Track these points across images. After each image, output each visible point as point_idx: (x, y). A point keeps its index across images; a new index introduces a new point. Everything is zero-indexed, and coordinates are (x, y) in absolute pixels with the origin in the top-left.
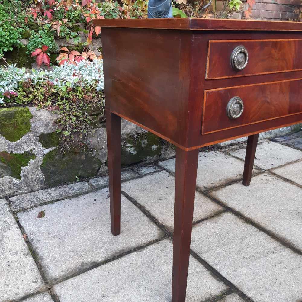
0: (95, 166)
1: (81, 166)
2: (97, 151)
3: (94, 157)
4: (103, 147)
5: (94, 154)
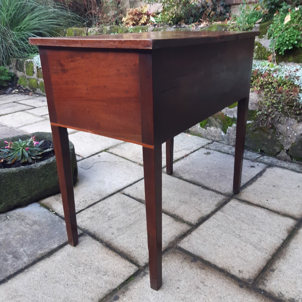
0: (276, 148)
1: (266, 143)
2: (283, 137)
3: (278, 141)
4: (290, 136)
5: (280, 138)
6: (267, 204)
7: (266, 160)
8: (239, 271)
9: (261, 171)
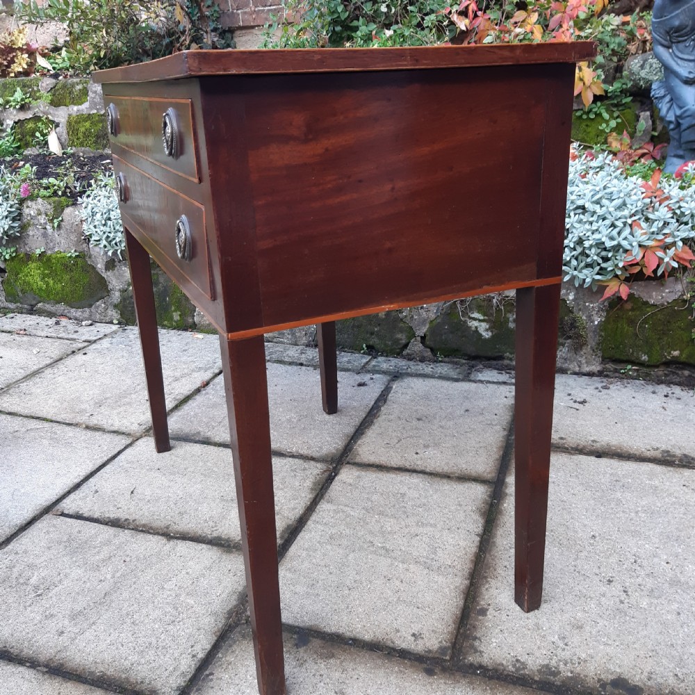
0: (399, 336)
1: (376, 329)
2: (411, 310)
3: (402, 320)
5: (404, 314)
6: (419, 463)
7: (385, 366)
8: (414, 635)
9: (382, 392)
